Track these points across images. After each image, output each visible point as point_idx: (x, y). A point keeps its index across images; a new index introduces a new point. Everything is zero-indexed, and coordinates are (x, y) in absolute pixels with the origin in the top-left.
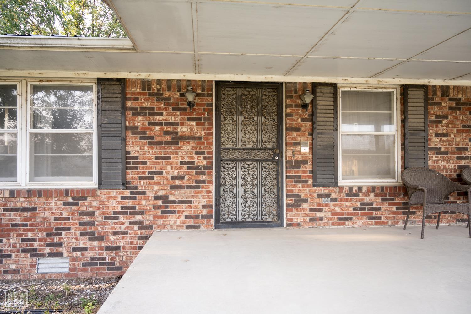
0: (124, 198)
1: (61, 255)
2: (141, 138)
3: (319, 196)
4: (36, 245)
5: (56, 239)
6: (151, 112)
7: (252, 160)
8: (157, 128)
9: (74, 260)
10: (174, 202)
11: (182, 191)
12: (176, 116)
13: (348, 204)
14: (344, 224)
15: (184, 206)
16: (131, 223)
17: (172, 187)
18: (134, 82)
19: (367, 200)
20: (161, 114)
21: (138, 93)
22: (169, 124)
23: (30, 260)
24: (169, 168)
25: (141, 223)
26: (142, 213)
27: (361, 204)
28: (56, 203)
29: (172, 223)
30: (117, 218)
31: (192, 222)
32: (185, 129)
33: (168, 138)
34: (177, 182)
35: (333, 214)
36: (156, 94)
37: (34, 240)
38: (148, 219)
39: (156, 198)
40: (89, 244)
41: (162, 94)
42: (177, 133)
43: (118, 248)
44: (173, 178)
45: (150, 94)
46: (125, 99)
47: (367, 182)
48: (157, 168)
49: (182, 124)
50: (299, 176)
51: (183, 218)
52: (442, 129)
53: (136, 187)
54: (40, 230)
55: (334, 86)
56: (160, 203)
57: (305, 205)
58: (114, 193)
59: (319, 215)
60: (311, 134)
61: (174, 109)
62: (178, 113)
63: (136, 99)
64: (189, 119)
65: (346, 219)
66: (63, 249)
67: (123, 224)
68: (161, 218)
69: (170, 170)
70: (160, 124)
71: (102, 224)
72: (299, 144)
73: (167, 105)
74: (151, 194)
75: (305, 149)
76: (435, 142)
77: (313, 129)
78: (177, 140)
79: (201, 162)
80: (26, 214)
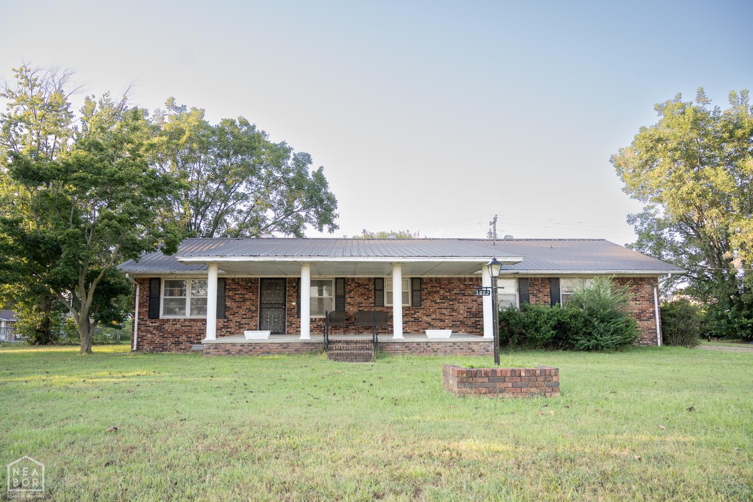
0: (224, 322)
1: (200, 343)
2: (231, 300)
3: (299, 322)
4: (192, 339)
6: (235, 290)
7: (274, 308)
8: (237, 296)
10: (243, 324)
11: (246, 320)
12: (244, 291)
13: (311, 325)
15: (246, 326)
16: (227, 332)
17: (242, 318)
18: (229, 279)
19: (319, 324)
20: (239, 291)
21: (231, 283)
22: (242, 294)
23: (189, 345)
25: (230, 331)
26: (231, 328)
27: (317, 325)
28: (199, 324)
29: (242, 332)
30: (221, 330)
32: (247, 296)
33: (241, 300)
34: (244, 316)
36: (237, 283)
37: (191, 337)
38: (233, 330)
39: (236, 322)
41: (239, 283)
42: (244, 298)
44: (243, 314)
45: (235, 283)
46: (225, 285)
47: (318, 317)
48: (236, 311)
49: (247, 294)
50: (292, 314)
51: (246, 330)
52: (352, 294)
53: (229, 318)
54: (193, 334)
56: (237, 324)
57: (294, 326)
58: (221, 320)
59: (299, 329)
60: (297, 298)
61: (244, 289)
63: (230, 285)
64: (249, 293)
67: (223, 332)
68: (238, 330)
69: (242, 312)
70: (238, 294)
72: (291, 301)
73: (241, 287)
74: (234, 321)
75: (294, 304)
76: (349, 300)
77: (298, 296)
78: (244, 300)
79: (254, 308)
80: (189, 328)
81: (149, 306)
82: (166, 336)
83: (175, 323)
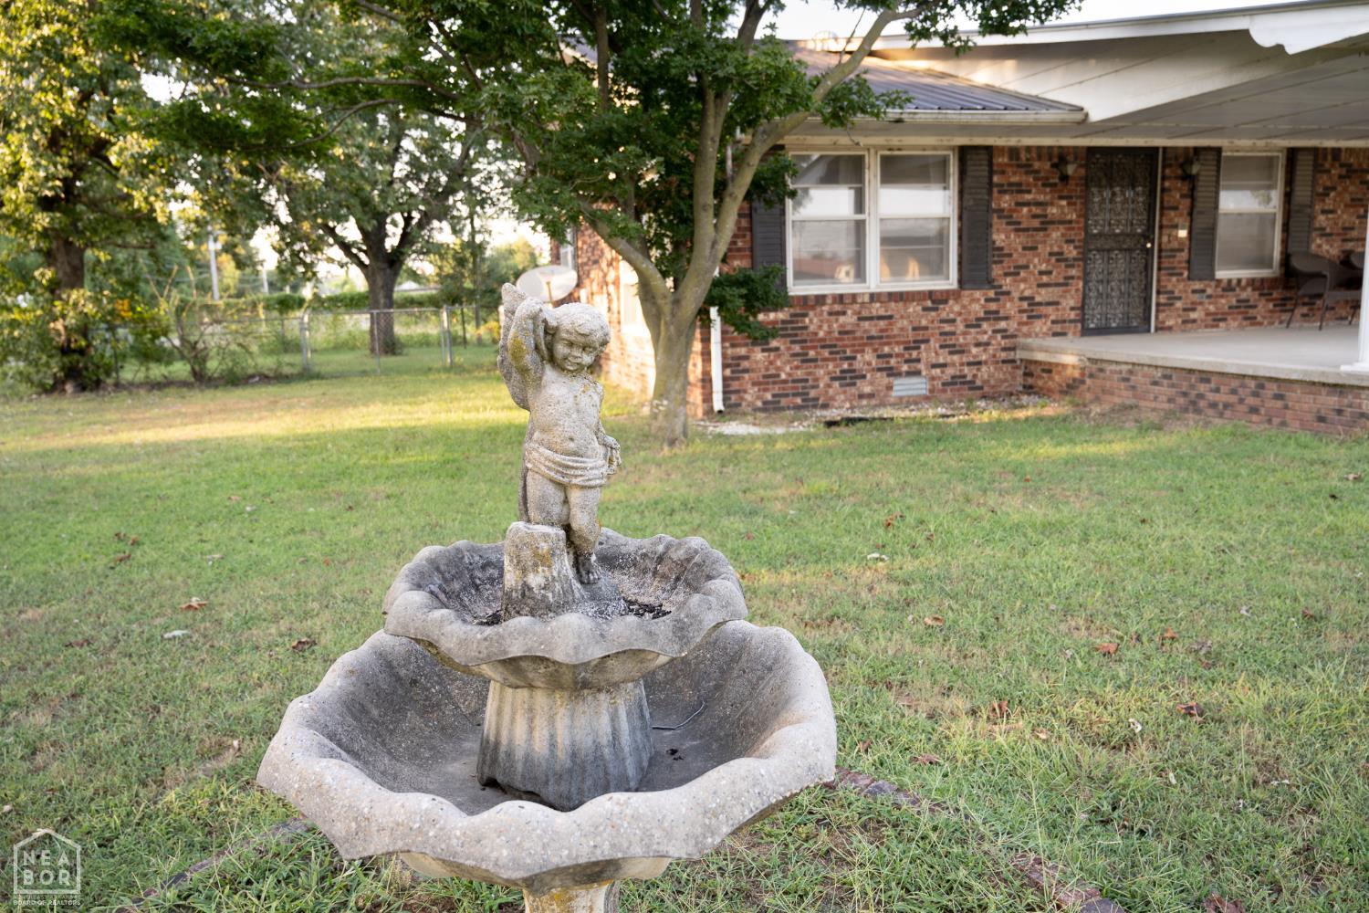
0: (987, 300)
1: (917, 373)
2: (1008, 224)
3: (1194, 292)
4: (893, 361)
5: (915, 354)
6: (1019, 188)
7: (1120, 250)
8: (1025, 210)
9: (933, 378)
10: (1040, 304)
11: (1050, 289)
12: (1045, 194)
13: (1223, 301)
14: (1217, 326)
15: (1050, 309)
16: (995, 331)
17: (1041, 285)
18: (1001, 149)
19: (1244, 295)
20: (1029, 192)
21: (1006, 165)
22: (1039, 204)
23: (886, 380)
24: (1036, 260)
25: (1005, 330)
26: (1006, 318)
27: (1238, 301)
28: (914, 308)
29: (1037, 329)
30: (979, 326)
31: (1058, 328)
32: (1054, 211)
33: (1036, 223)
34: (1045, 279)
35: (1207, 314)
36: (1025, 166)
37: (890, 356)
38: (1012, 326)
39: (1022, 299)
40: (949, 359)
41: (1031, 166)
42: (1046, 216)
43: (979, 363)
44: (1041, 273)
45: (1018, 166)
46: (991, 173)
47: (1245, 274)
48: (1022, 262)
49: (1052, 204)
50: (1174, 268)
51: (1049, 323)
52: (1329, 204)
53: (1001, 287)
54: (898, 343)
55: (1218, 150)
56: (1025, 305)
57: (1179, 304)
58: (977, 294)
59: (1193, 315)
60: (1191, 214)
61: (1044, 185)
62: (1048, 190)
63: (1003, 173)
64: (1061, 198)
65: (1220, 320)
66: (921, 366)
67: (985, 333)
68: (1026, 324)
69: (1038, 265)
70: (1027, 204)
71: (964, 334)
72: (1176, 226)
73: (1036, 179)
74: (1016, 295)
75: (1183, 233)
76: (1321, 220)
77: (1192, 207)
78: (1046, 224)
79: (1069, 251)
80: (882, 324)
81: (751, 249)
82: (812, 353)
83: (837, 307)
